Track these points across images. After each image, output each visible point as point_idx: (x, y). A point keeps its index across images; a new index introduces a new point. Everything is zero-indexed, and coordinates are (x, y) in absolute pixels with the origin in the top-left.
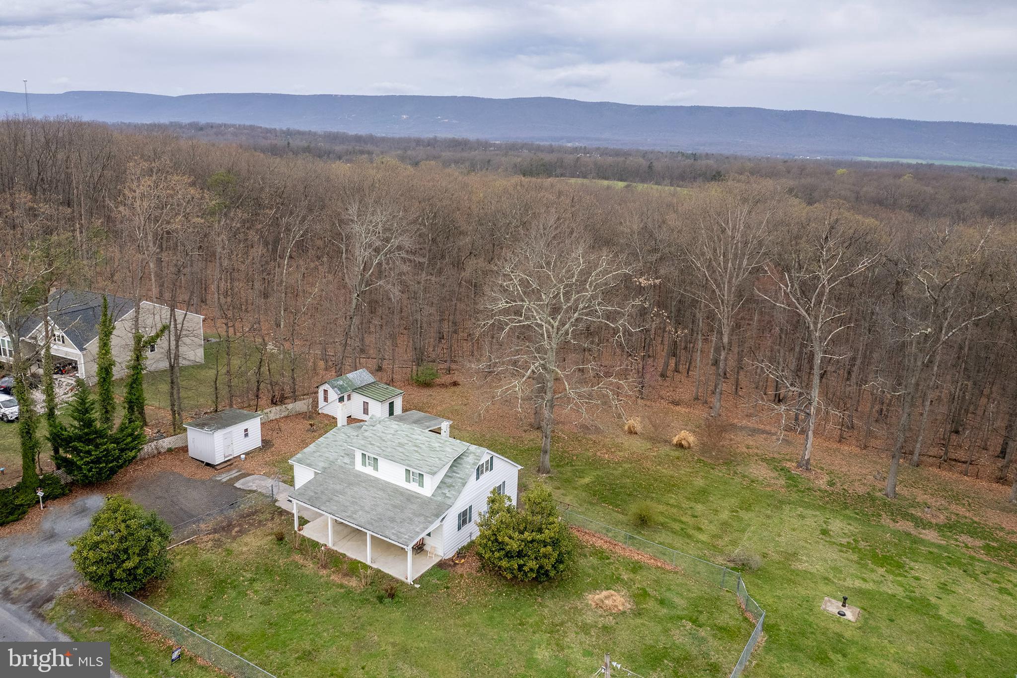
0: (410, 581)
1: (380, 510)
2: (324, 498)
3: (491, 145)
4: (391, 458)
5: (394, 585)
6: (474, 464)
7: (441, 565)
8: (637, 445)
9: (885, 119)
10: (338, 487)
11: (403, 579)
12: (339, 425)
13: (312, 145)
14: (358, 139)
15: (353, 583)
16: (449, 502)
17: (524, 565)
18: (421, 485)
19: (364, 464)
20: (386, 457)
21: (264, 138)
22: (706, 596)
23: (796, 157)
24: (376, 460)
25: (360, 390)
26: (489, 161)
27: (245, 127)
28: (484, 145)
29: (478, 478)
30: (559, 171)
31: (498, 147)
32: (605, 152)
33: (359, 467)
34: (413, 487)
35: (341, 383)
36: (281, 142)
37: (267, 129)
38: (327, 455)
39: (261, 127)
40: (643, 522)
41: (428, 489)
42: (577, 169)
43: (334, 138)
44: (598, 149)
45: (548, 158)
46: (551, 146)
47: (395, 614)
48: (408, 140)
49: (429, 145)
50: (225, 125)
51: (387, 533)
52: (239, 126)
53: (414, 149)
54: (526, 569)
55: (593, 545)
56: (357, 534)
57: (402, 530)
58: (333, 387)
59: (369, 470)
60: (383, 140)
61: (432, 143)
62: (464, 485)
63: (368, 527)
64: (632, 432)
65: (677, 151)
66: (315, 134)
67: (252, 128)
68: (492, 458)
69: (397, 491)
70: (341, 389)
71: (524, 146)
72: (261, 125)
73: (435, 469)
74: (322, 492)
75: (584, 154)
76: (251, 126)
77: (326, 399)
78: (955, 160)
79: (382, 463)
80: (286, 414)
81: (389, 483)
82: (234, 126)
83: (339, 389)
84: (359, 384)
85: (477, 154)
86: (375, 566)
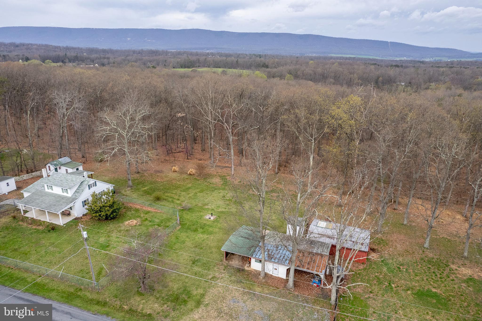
0: (62, 225)
1: (51, 203)
2: (31, 201)
3: (169, 52)
4: (56, 185)
5: (54, 226)
6: (87, 184)
7: (76, 219)
8: (174, 175)
9: (340, 38)
10: (37, 197)
11: (60, 224)
12: (44, 177)
13: (79, 55)
14: (104, 51)
15: (41, 228)
16: (77, 197)
17: (101, 214)
18: (67, 193)
19: (48, 189)
20: (54, 185)
21: (54, 51)
22: (167, 218)
23: (305, 55)
24: (52, 186)
25: (64, 165)
26: (166, 61)
27: (42, 45)
28: (166, 53)
29: (89, 189)
30: (197, 65)
31: (172, 53)
32: (221, 55)
33: (47, 190)
34: (65, 194)
35: (55, 163)
36: (62, 54)
37: (55, 46)
38: (36, 188)
39: (52, 46)
40: (158, 199)
41: (70, 194)
42: (206, 64)
43: (91, 51)
44: (218, 53)
45: (194, 58)
46: (197, 52)
47: (54, 235)
48: (129, 51)
49: (139, 53)
50: (31, 44)
51: (52, 210)
52: (39, 44)
53: (132, 55)
54: (102, 215)
55: (136, 208)
56: (42, 212)
57: (57, 208)
58: (52, 165)
59: (50, 191)
60: (117, 51)
61: (140, 52)
62: (82, 191)
63: (45, 208)
64: (175, 171)
65: (253, 53)
66: (81, 49)
67: (47, 46)
68: (95, 182)
69: (59, 196)
70: (55, 165)
71: (184, 53)
72: (52, 44)
73: (71, 187)
74: (30, 200)
75: (212, 56)
76: (46, 45)
77: (50, 170)
78: (366, 55)
79: (54, 187)
80: (32, 177)
81: (57, 194)
82: (36, 45)
83: (54, 165)
84: (64, 162)
85: (161, 58)
86: (50, 222)
